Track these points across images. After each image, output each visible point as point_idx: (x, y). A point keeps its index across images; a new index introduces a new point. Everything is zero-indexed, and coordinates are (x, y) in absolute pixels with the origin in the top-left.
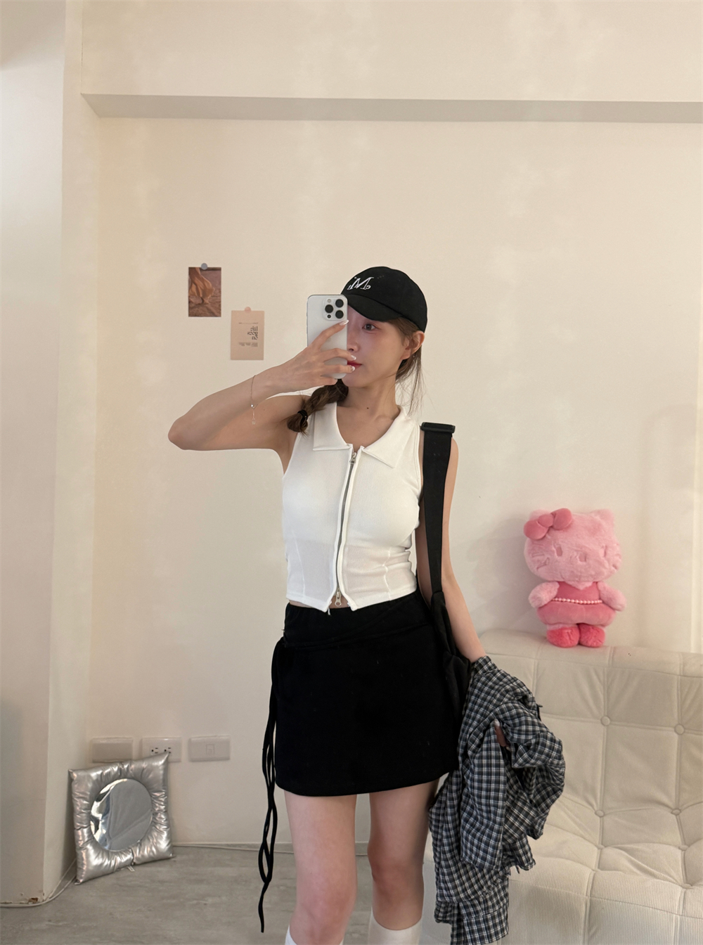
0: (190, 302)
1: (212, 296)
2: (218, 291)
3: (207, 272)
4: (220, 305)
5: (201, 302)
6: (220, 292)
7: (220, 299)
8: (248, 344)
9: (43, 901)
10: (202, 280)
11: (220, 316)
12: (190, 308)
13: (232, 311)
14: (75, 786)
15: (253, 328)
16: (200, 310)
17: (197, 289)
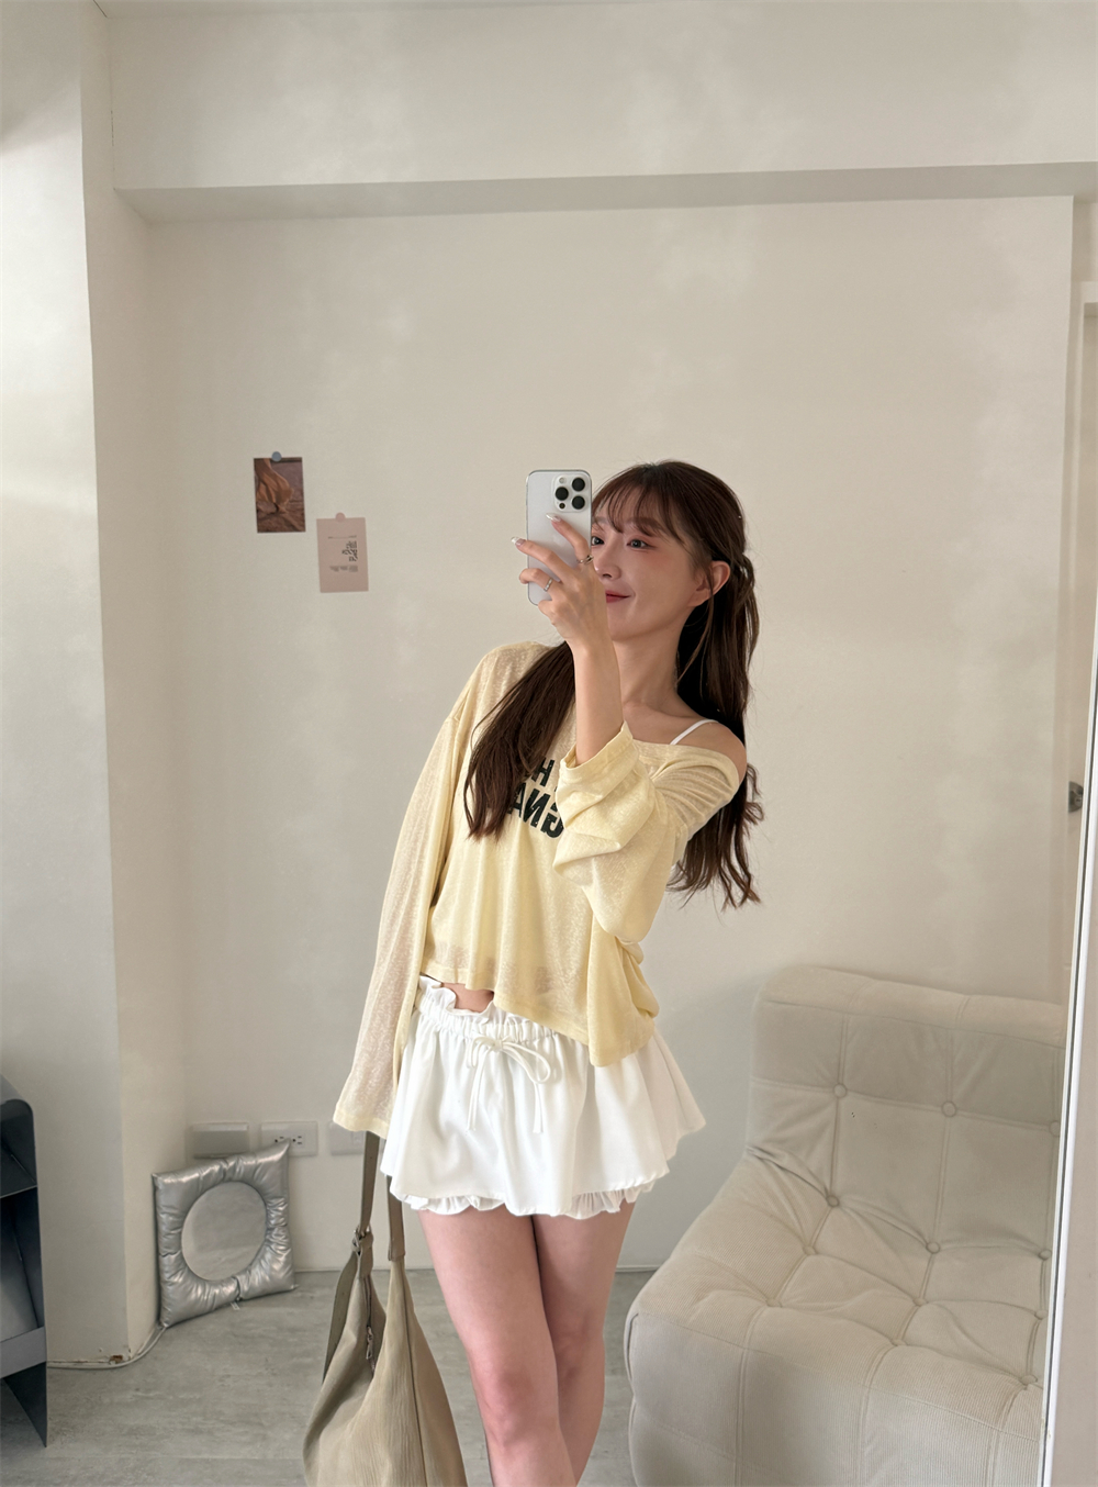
0: (258, 511)
1: (291, 501)
2: (298, 493)
3: (281, 465)
4: (303, 515)
5: (274, 510)
6: (302, 494)
7: (303, 505)
8: (344, 568)
9: (130, 1359)
10: (275, 477)
11: (303, 530)
12: (259, 520)
13: (318, 521)
14: (163, 1200)
15: (350, 544)
16: (273, 522)
17: (268, 491)
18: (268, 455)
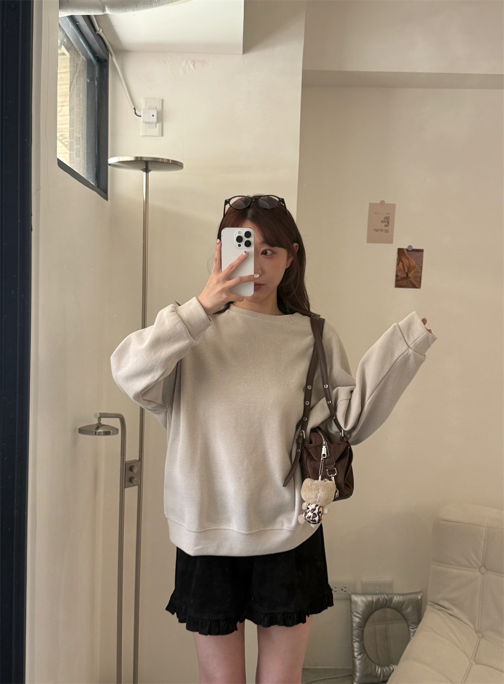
0: (397, 276)
1: (415, 272)
2: (419, 268)
3: (412, 253)
4: (421, 280)
5: (406, 276)
6: (421, 269)
7: (421, 275)
10: (408, 258)
11: (420, 288)
12: (397, 281)
13: (370, 204)
16: (404, 283)
17: (403, 266)
18: (405, 247)
